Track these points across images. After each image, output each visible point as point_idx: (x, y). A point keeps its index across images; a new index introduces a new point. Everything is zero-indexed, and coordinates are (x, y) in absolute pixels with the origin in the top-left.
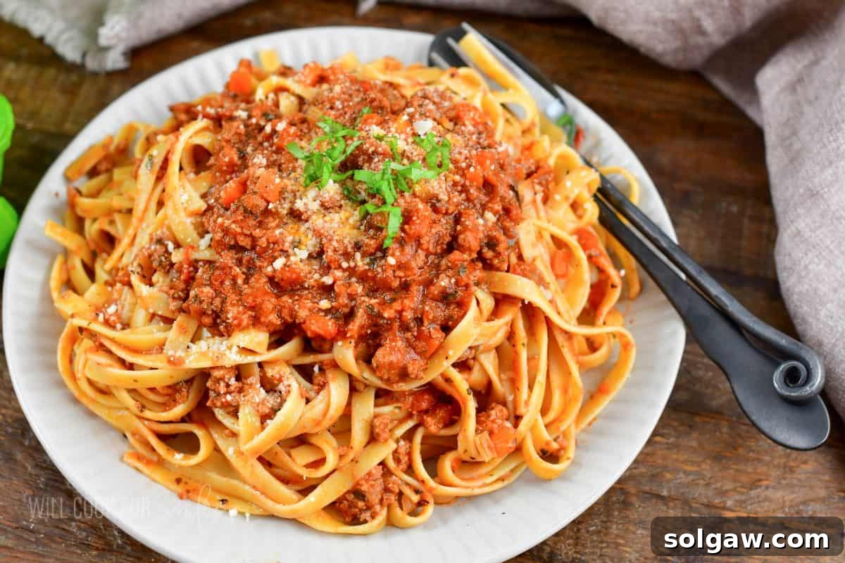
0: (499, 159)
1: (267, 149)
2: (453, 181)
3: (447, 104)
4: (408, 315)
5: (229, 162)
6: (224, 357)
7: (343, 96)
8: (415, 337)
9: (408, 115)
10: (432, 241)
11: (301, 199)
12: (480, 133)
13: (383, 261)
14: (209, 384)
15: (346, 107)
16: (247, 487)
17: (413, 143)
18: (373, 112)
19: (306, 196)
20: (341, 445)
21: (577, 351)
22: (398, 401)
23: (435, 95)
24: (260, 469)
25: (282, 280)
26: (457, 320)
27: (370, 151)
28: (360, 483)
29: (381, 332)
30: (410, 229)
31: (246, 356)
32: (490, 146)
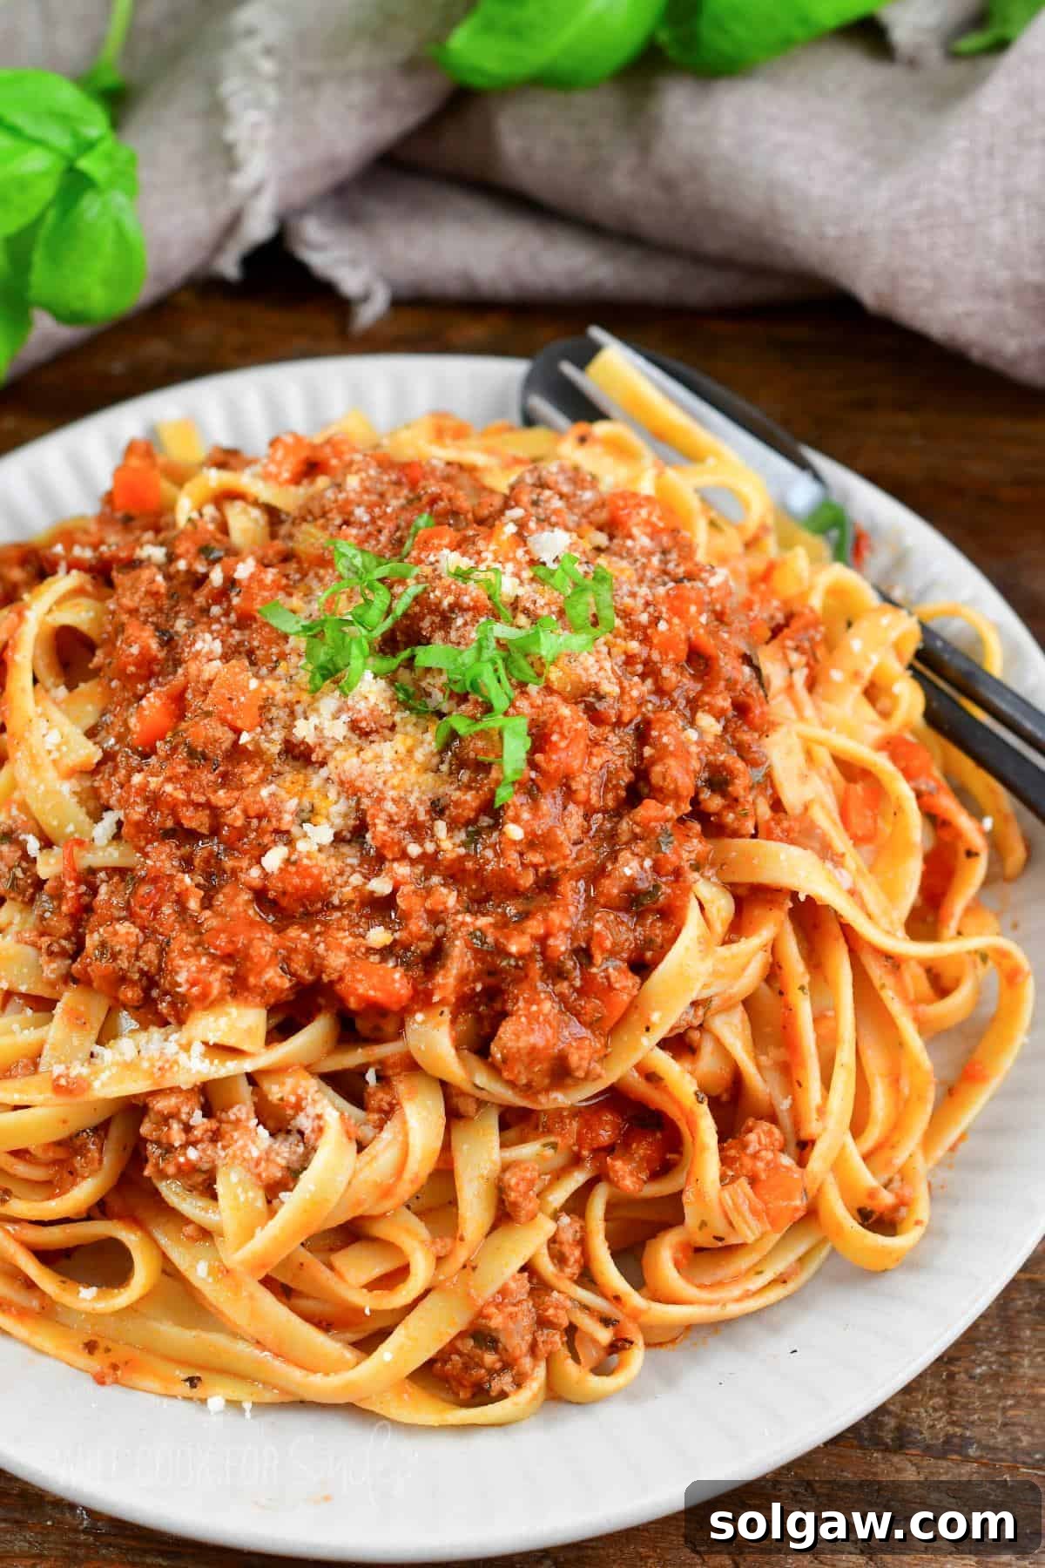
0: (712, 603)
1: (218, 621)
2: (625, 653)
3: (588, 495)
4: (560, 944)
5: (141, 653)
6: (176, 1068)
7: (366, 497)
8: (576, 990)
9: (515, 522)
10: (595, 784)
11: (306, 718)
12: (665, 552)
13: (495, 835)
14: (145, 1129)
15: (380, 518)
16: (243, 1348)
17: (533, 580)
18: (439, 524)
19: (316, 710)
20: (436, 1234)
21: (912, 997)
22: (549, 1131)
23: (561, 478)
24: (268, 1301)
25: (284, 893)
26: (662, 947)
27: (445, 603)
28: (485, 1312)
29: (504, 986)
30: (549, 761)
31: (223, 1062)
32: (690, 577)
